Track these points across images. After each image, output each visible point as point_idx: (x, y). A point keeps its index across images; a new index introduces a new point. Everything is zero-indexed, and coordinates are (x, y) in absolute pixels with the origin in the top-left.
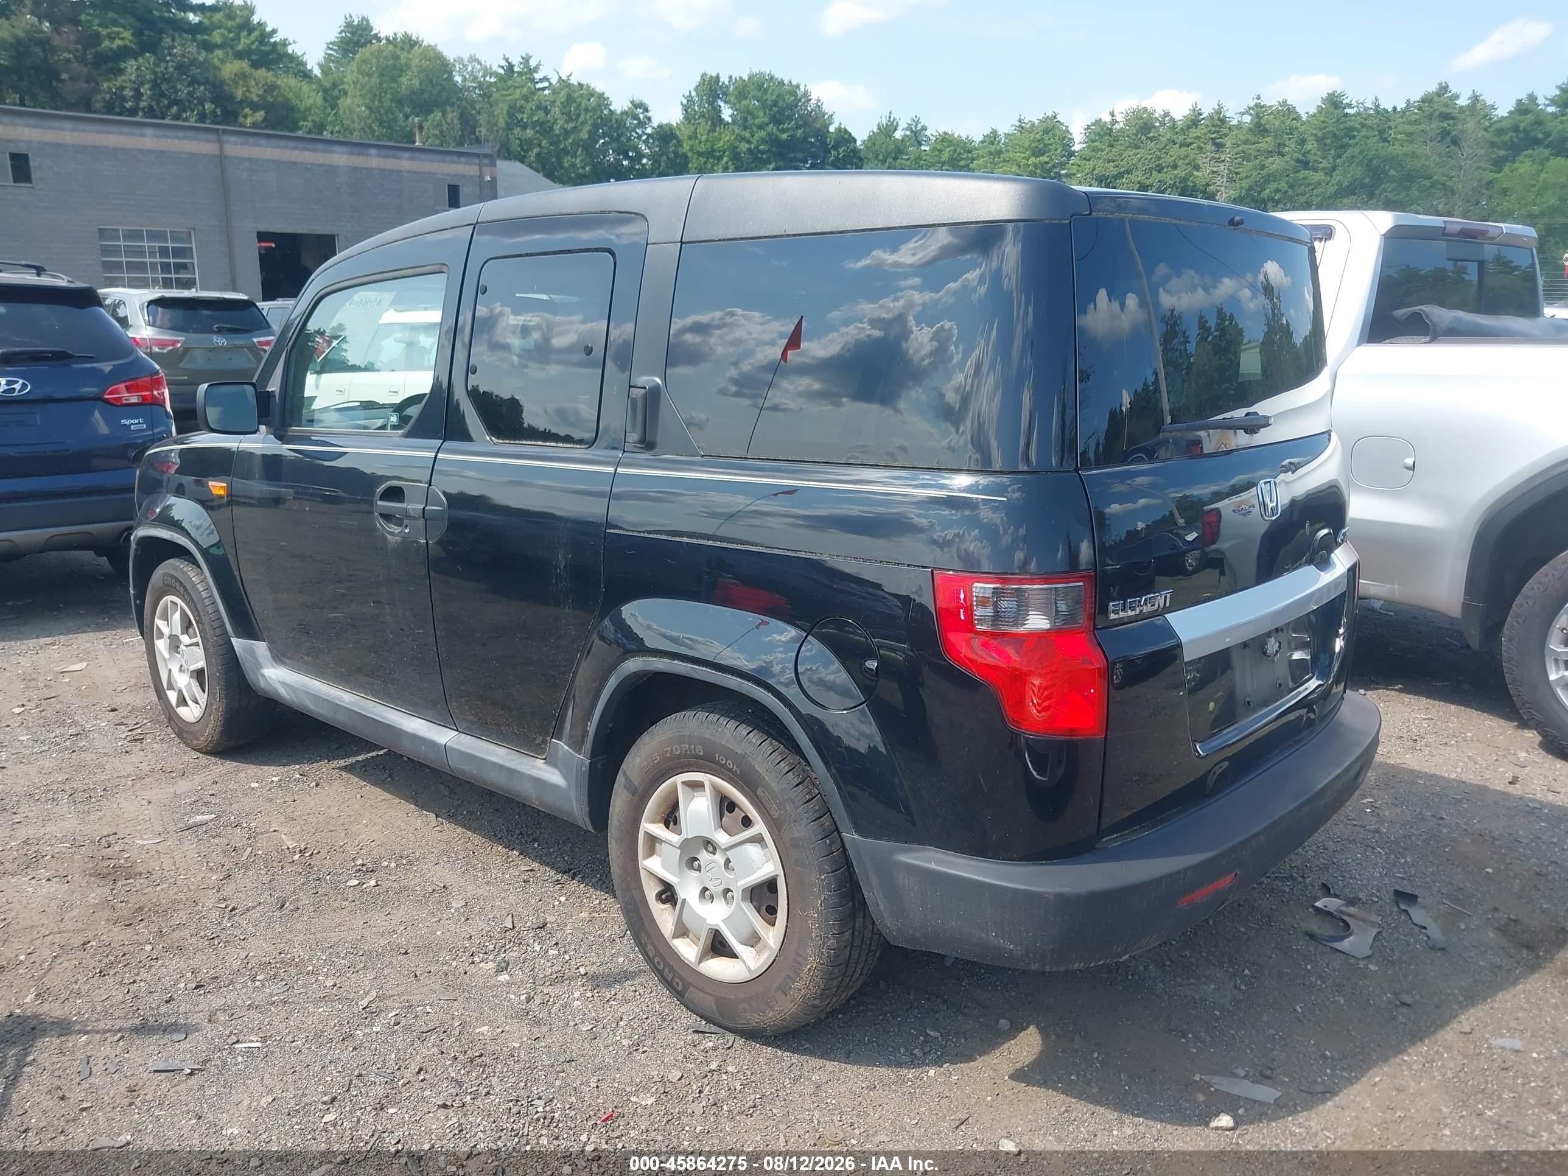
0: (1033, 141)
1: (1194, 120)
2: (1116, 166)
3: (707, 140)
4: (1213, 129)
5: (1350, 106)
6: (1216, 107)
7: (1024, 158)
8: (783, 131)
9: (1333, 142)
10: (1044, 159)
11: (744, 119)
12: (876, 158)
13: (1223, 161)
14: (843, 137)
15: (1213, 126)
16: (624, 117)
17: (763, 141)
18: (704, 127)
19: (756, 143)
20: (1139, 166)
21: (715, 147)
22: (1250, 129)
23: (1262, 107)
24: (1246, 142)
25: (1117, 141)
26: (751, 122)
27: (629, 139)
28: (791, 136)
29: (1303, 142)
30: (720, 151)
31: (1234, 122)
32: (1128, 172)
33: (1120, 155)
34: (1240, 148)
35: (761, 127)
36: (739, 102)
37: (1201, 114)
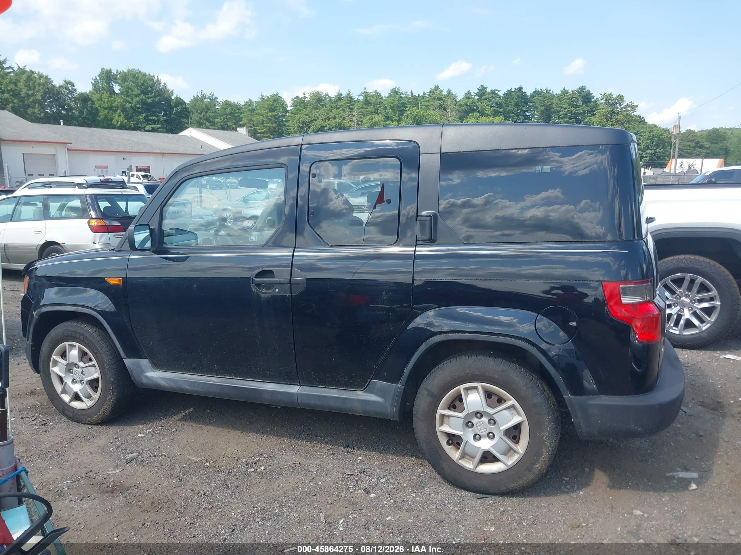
0: (269, 105)
1: (339, 98)
2: (310, 117)
3: (108, 102)
4: (348, 102)
5: (402, 94)
6: (348, 92)
7: (266, 113)
8: (149, 98)
9: (397, 109)
10: (275, 113)
11: (126, 92)
12: (197, 112)
13: (354, 116)
14: (179, 102)
15: (348, 100)
16: (61, 89)
17: (138, 102)
18: (105, 96)
19: (134, 103)
20: (320, 117)
21: (113, 105)
22: (363, 102)
23: (367, 93)
24: (362, 108)
25: (307, 106)
26: (131, 93)
27: (65, 100)
28: (153, 101)
29: (385, 108)
30: (115, 107)
31: (356, 99)
32: (315, 120)
33: (310, 112)
34: (360, 110)
35: (136, 96)
36: (124, 83)
37: (342, 95)
